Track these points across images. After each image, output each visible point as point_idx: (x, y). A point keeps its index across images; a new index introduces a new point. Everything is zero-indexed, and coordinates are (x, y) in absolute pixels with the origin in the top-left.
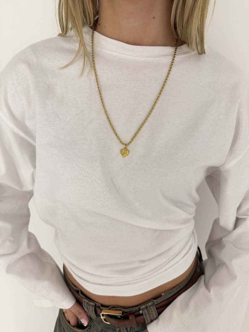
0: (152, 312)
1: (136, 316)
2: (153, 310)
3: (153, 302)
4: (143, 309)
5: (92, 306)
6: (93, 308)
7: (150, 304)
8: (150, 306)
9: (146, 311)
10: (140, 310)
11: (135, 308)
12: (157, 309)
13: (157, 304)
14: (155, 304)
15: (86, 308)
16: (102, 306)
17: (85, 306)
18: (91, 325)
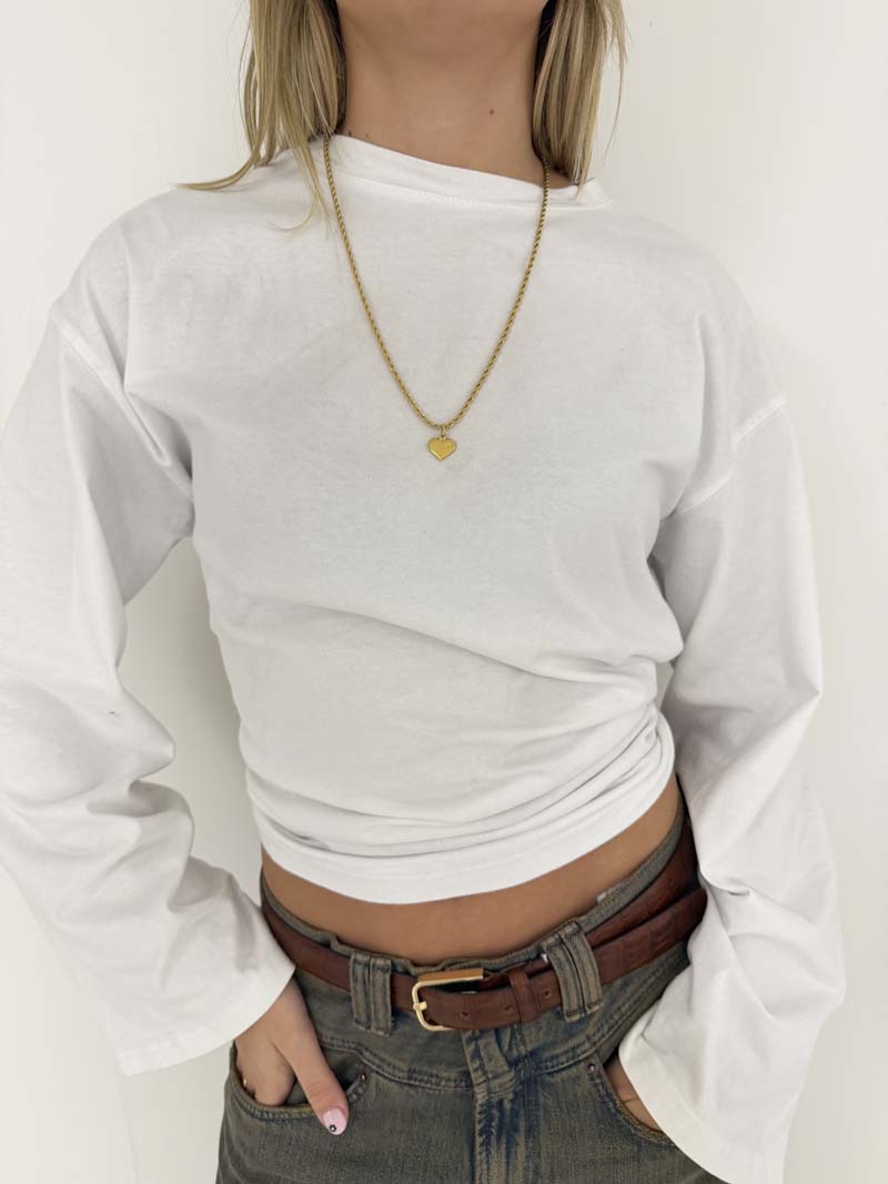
5: (384, 970)
6: (388, 977)
11: (524, 951)
15: (359, 987)
16: (416, 965)
17: (356, 980)
18: (366, 1071)
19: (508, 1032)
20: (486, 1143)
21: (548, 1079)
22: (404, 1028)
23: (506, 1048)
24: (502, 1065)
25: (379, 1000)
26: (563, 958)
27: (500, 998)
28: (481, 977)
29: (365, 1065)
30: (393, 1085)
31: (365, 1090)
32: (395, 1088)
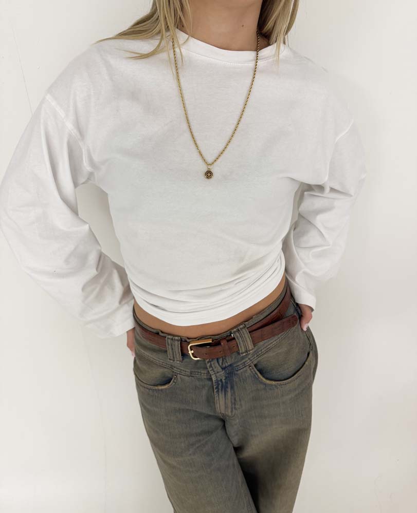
0: (244, 334)
1: (228, 341)
2: (245, 332)
3: (245, 324)
4: (235, 332)
5: (178, 340)
6: (179, 343)
7: (241, 326)
8: (241, 329)
9: (238, 334)
10: (231, 333)
11: (226, 333)
12: (250, 332)
13: (249, 327)
14: (247, 326)
15: (170, 347)
16: (189, 339)
17: (168, 345)
18: (176, 374)
19: (221, 359)
20: (218, 391)
21: (236, 372)
22: (186, 360)
23: (221, 364)
24: (220, 369)
25: (177, 352)
26: (239, 336)
27: (218, 348)
28: (211, 342)
29: (175, 373)
30: (185, 377)
31: (177, 380)
32: (187, 378)
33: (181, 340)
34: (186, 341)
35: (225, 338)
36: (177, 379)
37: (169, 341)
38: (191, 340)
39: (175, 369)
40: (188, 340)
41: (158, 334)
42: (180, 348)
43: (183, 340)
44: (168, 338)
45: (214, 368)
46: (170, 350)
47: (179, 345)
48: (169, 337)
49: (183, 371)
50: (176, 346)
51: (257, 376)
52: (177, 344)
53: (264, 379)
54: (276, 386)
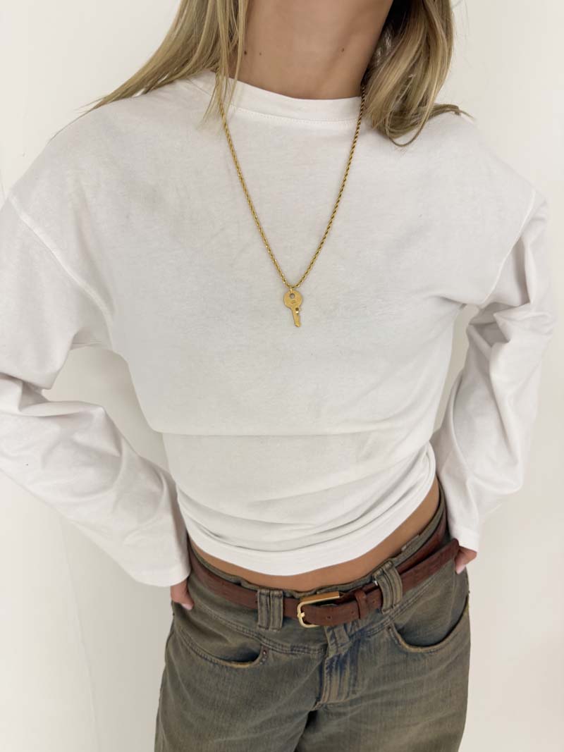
1: (367, 593)
2: (394, 575)
3: (391, 562)
7: (387, 566)
11: (363, 579)
13: (399, 566)
14: (396, 565)
16: (298, 592)
18: (266, 649)
25: (276, 614)
26: (385, 582)
29: (265, 647)
30: (282, 655)
31: (267, 659)
32: (284, 657)
33: (284, 596)
34: (293, 597)
35: (361, 589)
36: (268, 657)
37: (263, 598)
38: (302, 594)
39: (265, 641)
40: (297, 596)
41: (239, 584)
42: (282, 609)
43: (288, 595)
44: (260, 594)
45: (338, 639)
46: (265, 613)
47: (282, 606)
48: (263, 591)
49: (279, 645)
50: (276, 606)
51: (396, 642)
52: (278, 603)
53: (407, 647)
54: (422, 655)
